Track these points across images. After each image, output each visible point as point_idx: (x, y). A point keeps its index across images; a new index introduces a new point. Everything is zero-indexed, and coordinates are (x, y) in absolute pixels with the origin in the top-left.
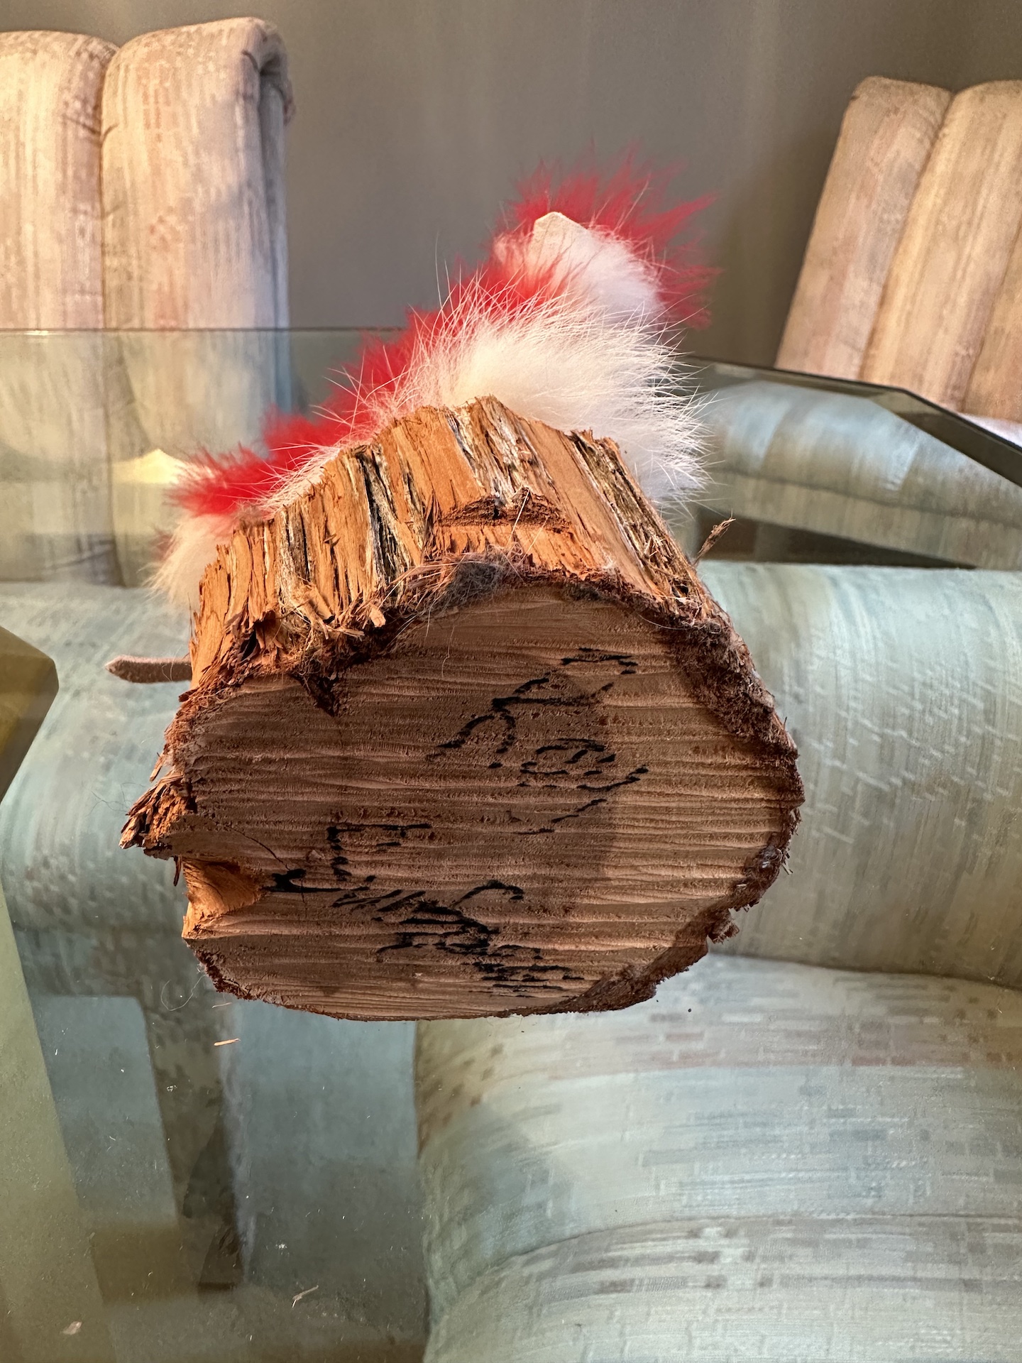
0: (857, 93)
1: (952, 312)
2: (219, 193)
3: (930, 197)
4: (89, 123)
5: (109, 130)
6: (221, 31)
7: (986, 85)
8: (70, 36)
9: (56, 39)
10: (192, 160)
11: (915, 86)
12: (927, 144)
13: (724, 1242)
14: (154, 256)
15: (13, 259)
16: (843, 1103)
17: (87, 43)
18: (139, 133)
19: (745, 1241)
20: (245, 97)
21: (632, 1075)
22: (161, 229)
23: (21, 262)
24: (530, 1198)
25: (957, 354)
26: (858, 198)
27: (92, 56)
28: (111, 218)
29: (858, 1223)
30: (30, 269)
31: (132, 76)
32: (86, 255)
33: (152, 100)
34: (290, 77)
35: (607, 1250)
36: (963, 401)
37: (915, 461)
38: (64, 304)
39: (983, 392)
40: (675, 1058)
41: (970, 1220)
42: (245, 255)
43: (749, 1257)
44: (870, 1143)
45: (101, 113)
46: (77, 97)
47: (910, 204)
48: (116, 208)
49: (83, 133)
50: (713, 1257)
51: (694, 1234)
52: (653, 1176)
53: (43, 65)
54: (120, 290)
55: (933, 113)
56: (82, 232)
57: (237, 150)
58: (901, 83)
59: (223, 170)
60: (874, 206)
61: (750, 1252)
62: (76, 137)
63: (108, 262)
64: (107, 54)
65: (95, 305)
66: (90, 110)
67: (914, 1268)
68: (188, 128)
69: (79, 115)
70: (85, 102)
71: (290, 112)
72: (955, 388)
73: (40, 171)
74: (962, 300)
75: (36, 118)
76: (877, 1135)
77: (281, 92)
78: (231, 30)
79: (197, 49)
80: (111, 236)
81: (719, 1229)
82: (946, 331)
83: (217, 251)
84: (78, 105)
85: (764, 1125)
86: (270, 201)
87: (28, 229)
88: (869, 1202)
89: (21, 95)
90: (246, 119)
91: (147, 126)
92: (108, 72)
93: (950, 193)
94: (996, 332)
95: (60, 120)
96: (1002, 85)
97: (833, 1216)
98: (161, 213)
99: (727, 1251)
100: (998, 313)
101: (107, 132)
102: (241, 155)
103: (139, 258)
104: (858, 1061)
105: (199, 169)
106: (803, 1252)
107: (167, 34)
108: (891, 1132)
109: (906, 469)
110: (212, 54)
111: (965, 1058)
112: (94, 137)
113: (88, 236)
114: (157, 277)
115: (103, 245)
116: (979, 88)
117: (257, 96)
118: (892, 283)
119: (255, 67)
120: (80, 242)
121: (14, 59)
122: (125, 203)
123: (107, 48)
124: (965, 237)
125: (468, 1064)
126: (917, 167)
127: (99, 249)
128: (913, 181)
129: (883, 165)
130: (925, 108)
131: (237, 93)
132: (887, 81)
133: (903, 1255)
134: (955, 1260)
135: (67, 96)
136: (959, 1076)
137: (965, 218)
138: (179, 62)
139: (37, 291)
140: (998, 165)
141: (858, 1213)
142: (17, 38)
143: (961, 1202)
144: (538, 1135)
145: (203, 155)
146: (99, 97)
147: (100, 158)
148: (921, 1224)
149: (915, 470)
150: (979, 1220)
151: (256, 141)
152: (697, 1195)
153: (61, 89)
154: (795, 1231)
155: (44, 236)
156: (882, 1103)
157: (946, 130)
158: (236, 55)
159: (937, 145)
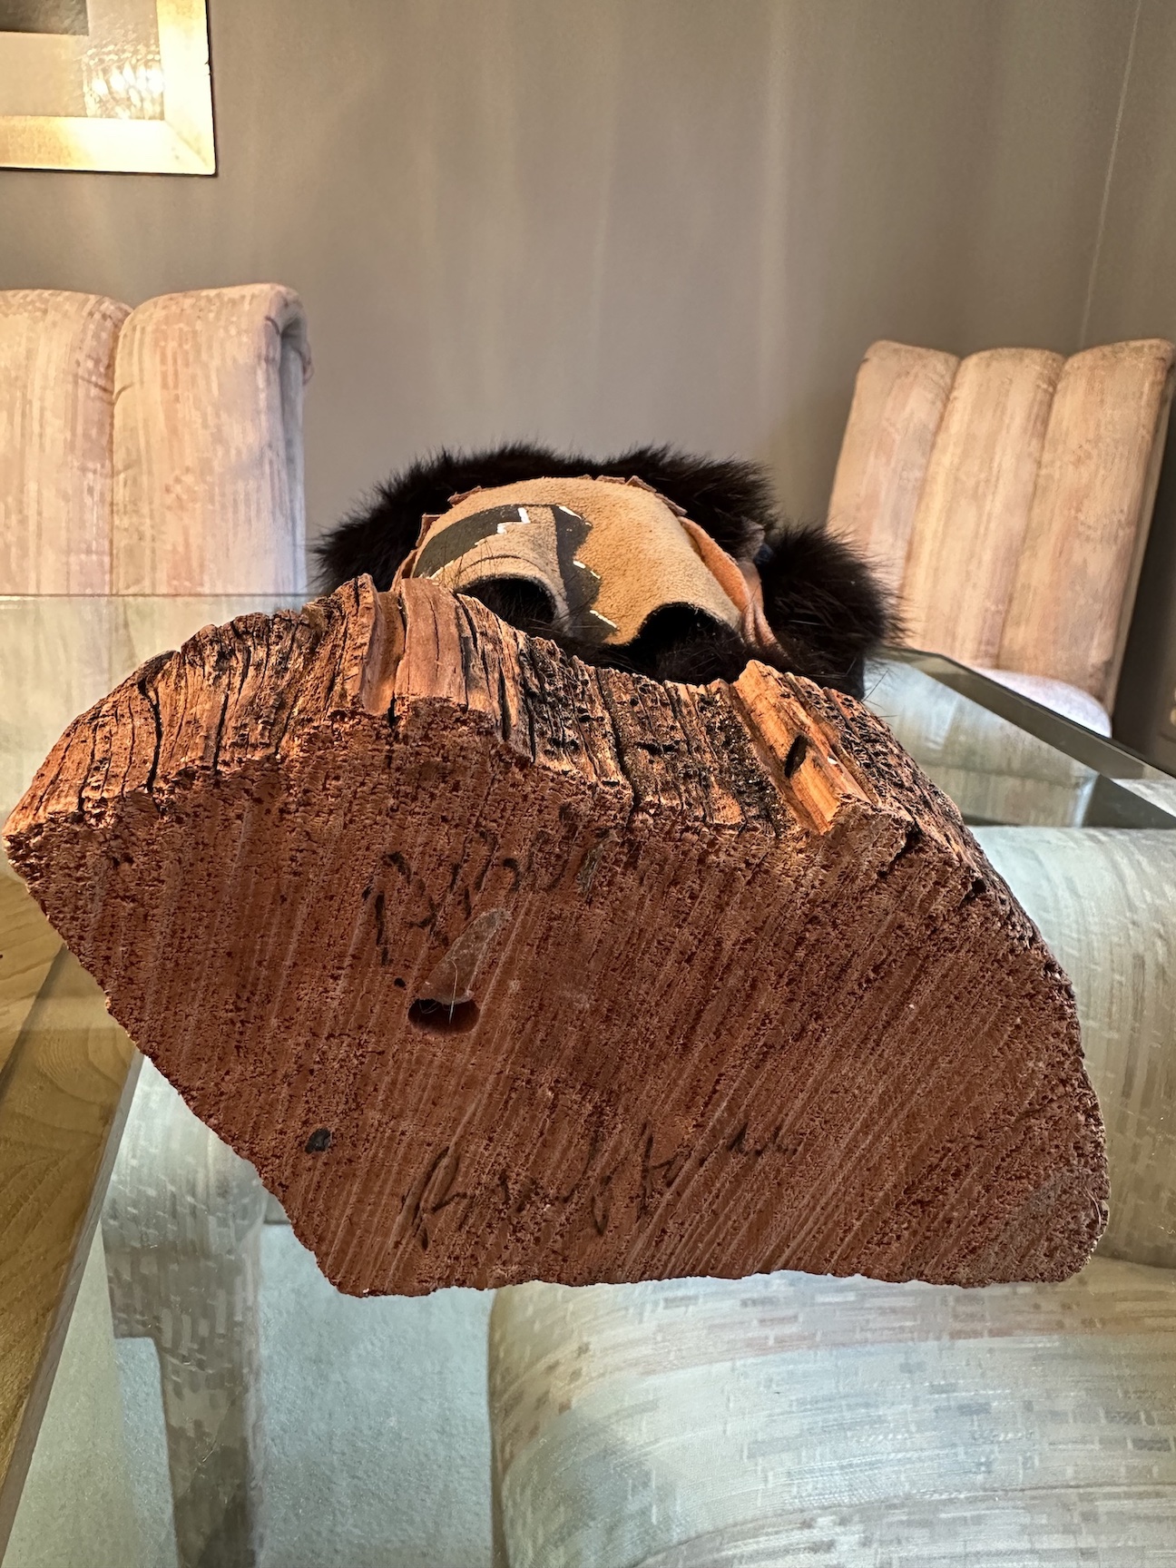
0: (866, 356)
1: (979, 567)
2: (239, 452)
3: (946, 458)
4: (102, 382)
5: (123, 389)
6: (243, 297)
7: (993, 351)
8: (81, 296)
9: (67, 299)
10: (211, 421)
11: (922, 351)
12: (939, 405)
13: (838, 1529)
14: (169, 516)
15: (14, 519)
16: (944, 1378)
17: (100, 303)
18: (156, 394)
19: (860, 1527)
20: (267, 360)
21: (728, 1364)
22: (178, 489)
23: (23, 521)
24: (632, 1506)
25: (986, 610)
26: (876, 457)
27: (104, 317)
28: (122, 476)
29: (972, 1501)
30: (32, 527)
31: (148, 339)
32: (94, 514)
33: (170, 361)
34: (309, 339)
35: (719, 1550)
36: (998, 656)
37: (954, 719)
38: (68, 564)
39: (1016, 648)
40: (771, 1342)
41: (1081, 1491)
42: (265, 514)
43: (866, 1543)
44: (975, 1417)
45: (114, 373)
46: (89, 356)
47: (929, 462)
48: (127, 468)
49: (94, 391)
50: (829, 1546)
51: (807, 1524)
52: (759, 1468)
53: (54, 324)
54: (130, 552)
55: (942, 377)
56: (91, 490)
57: (259, 413)
58: (910, 348)
59: (244, 432)
60: (893, 464)
61: (866, 1538)
62: (87, 395)
63: (117, 522)
64: (120, 315)
65: (101, 564)
66: (102, 370)
67: (1031, 1541)
68: (209, 390)
69: (90, 373)
70: (97, 362)
71: (309, 371)
72: (988, 643)
73: (49, 431)
74: (987, 556)
75: (46, 377)
76: (982, 1409)
77: (300, 354)
78: (253, 297)
79: (218, 314)
80: (121, 494)
81: (833, 1517)
82: (975, 586)
83: (236, 511)
84: (90, 364)
85: (867, 1405)
86: (290, 460)
87: (32, 487)
88: (980, 1478)
89: (30, 354)
90: (268, 381)
91: (165, 386)
92: (122, 334)
93: (965, 454)
94: (1023, 586)
95: (70, 378)
96: (1006, 352)
97: (944, 1497)
98: (177, 472)
99: (842, 1539)
100: (1023, 568)
101: (120, 392)
102: (263, 417)
103: (152, 517)
104: (956, 1335)
105: (219, 428)
106: (920, 1534)
107: (185, 296)
108: (995, 1404)
109: (947, 727)
110: (234, 319)
111: (1060, 1325)
112: (105, 396)
113: (97, 497)
114: (172, 535)
115: (112, 504)
116: (986, 354)
117: (278, 356)
118: (917, 538)
119: (278, 332)
120: (88, 500)
121: (22, 319)
122: (138, 462)
123: (120, 309)
124: (985, 495)
125: (551, 1368)
126: (932, 426)
127: (107, 509)
128: (930, 440)
129: (899, 426)
130: (935, 371)
131: (259, 357)
132: (897, 345)
133: (1018, 1528)
134: (1068, 1530)
135: (81, 356)
136: (1057, 1344)
137: (983, 476)
138: (199, 326)
139: (39, 552)
140: (1009, 427)
141: (970, 1491)
142: (25, 297)
143: (1070, 1471)
144: (634, 1435)
145: (224, 416)
146: (112, 357)
147: (112, 416)
148: (1034, 1498)
149: (956, 728)
150: (1090, 1490)
151: (277, 402)
152: (807, 1483)
153: (73, 349)
154: (909, 1514)
155: (49, 494)
156: (983, 1375)
157: (955, 394)
158: (259, 321)
159: (950, 407)
